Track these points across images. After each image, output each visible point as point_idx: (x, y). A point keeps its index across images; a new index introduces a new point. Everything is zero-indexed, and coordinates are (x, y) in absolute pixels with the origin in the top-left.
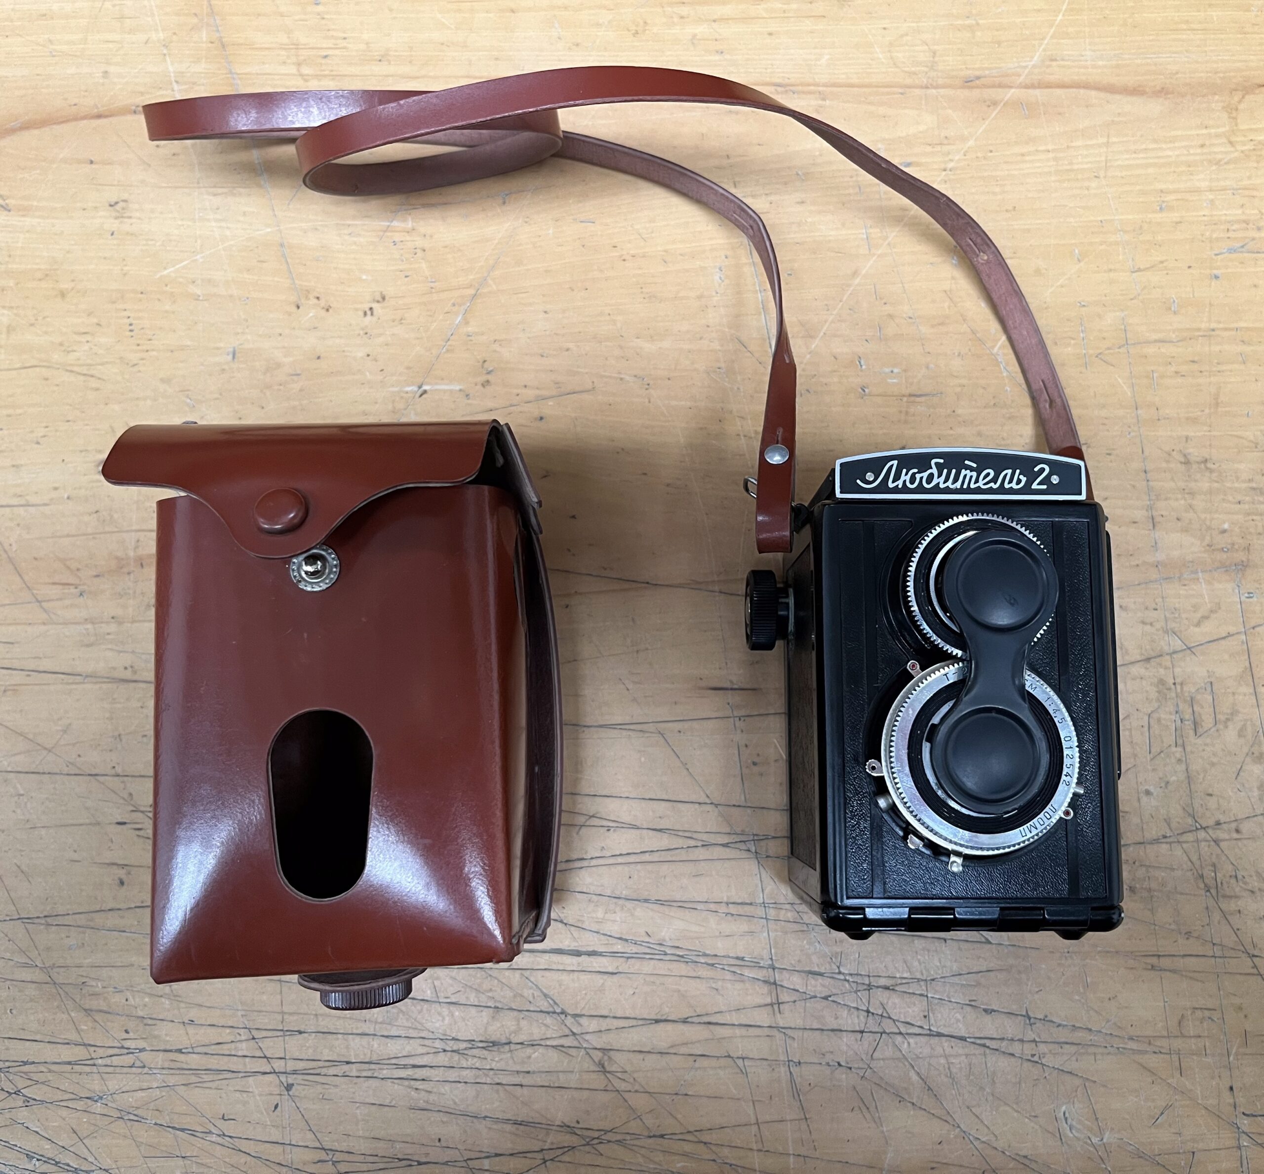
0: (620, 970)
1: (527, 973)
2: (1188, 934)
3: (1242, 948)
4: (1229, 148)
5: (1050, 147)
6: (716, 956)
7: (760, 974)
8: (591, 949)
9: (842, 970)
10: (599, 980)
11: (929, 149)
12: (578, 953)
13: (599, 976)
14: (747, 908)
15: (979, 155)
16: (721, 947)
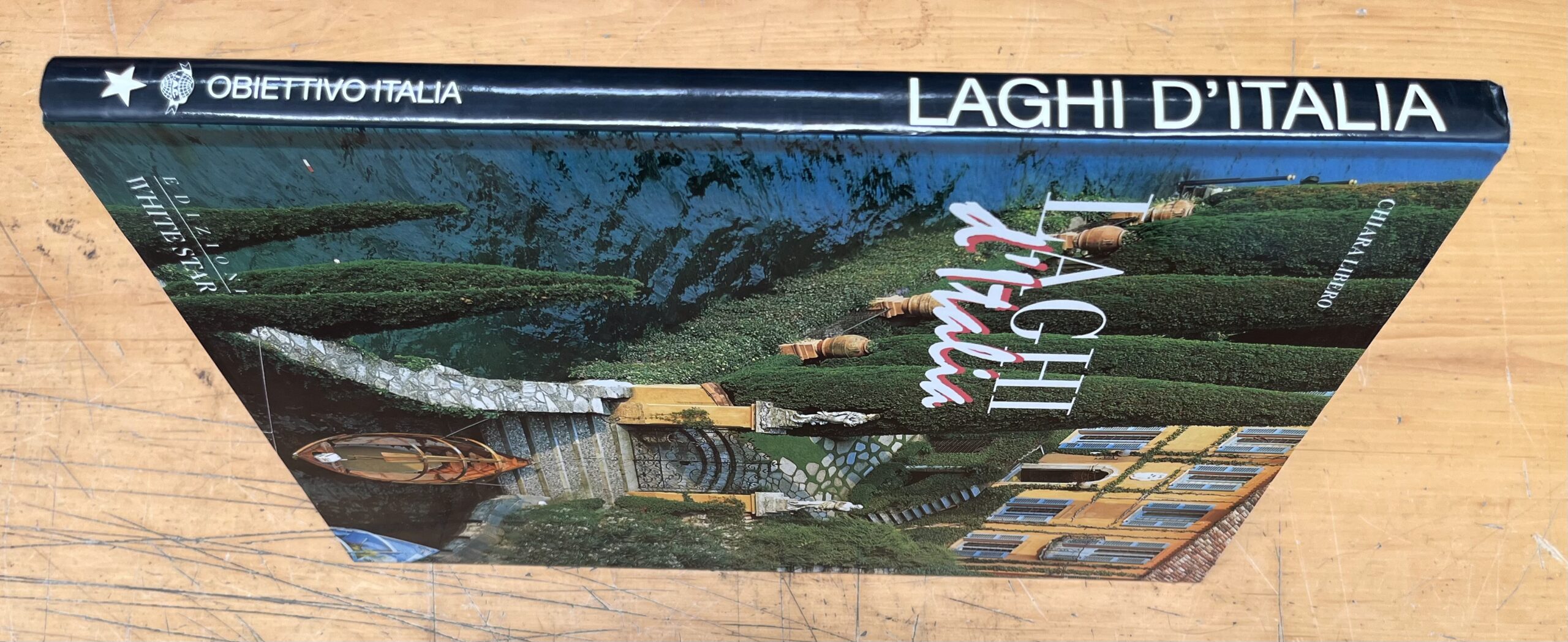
0: (313, 615)
1: (240, 614)
2: (763, 610)
3: (804, 622)
4: (858, 34)
5: (719, 28)
6: (389, 608)
7: (423, 624)
8: (292, 599)
9: (488, 624)
10: (296, 621)
11: (625, 26)
12: (282, 601)
13: (296, 619)
14: (419, 574)
15: (664, 31)
16: (394, 602)
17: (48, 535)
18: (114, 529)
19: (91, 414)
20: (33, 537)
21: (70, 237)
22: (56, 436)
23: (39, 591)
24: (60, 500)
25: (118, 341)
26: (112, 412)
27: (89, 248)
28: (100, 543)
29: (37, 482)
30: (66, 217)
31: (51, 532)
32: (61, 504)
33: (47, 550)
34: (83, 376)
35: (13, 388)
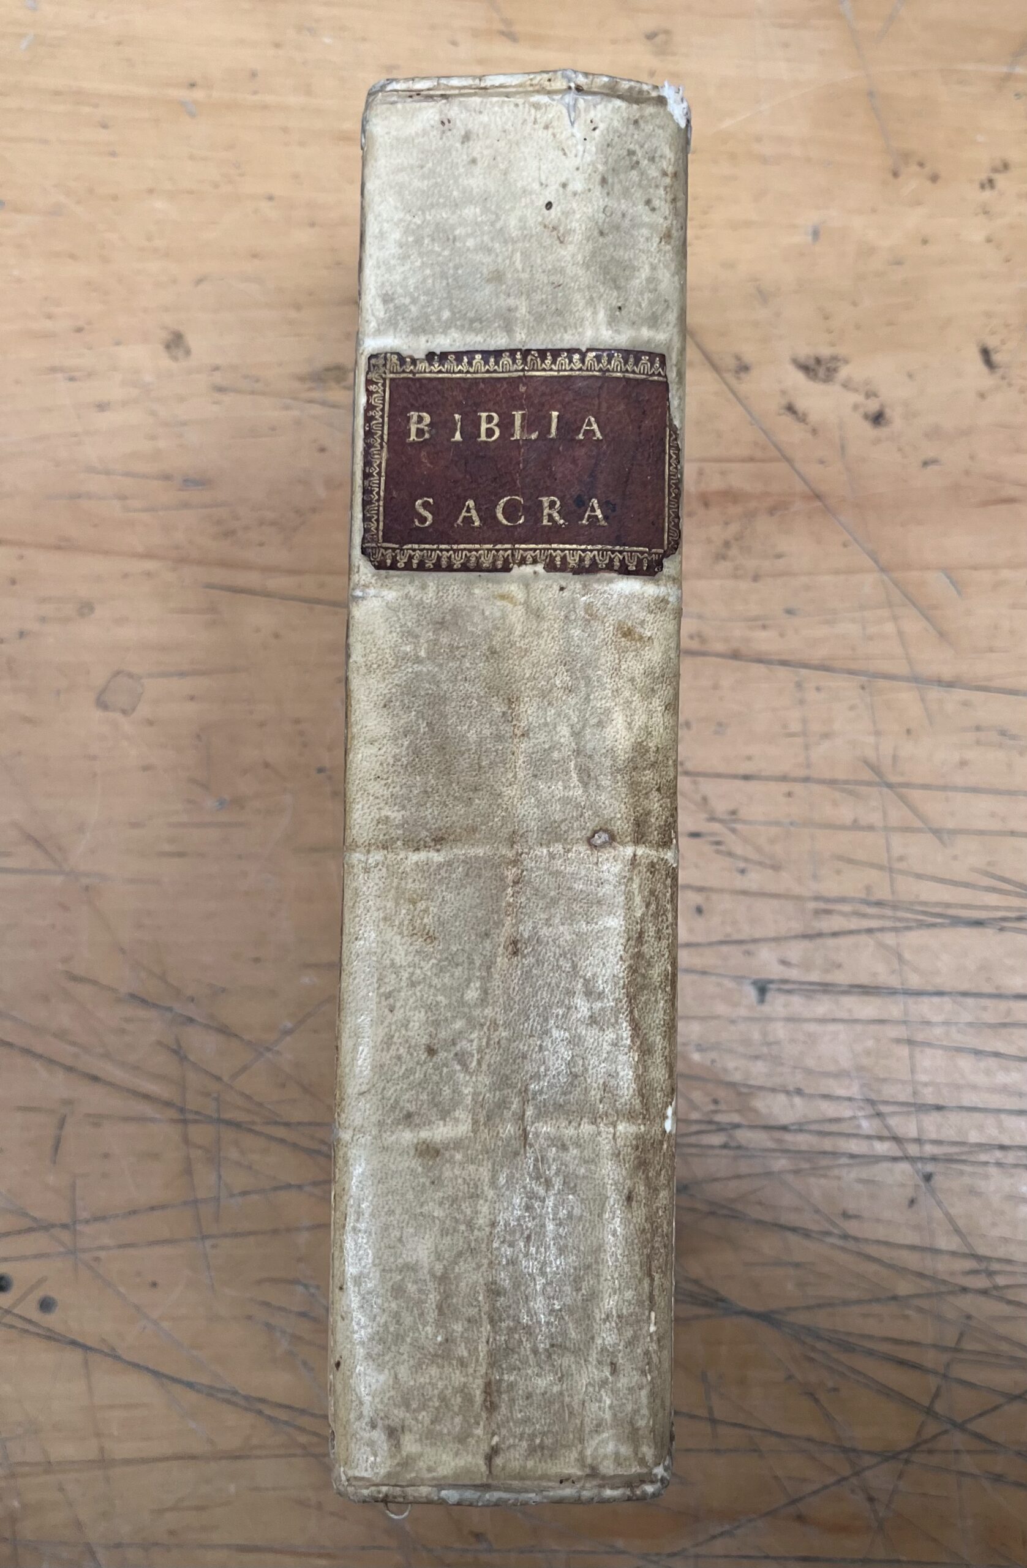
17: (888, 912)
18: (992, 899)
19: (923, 700)
20: (864, 916)
21: (835, 389)
22: (871, 739)
23: (894, 1008)
24: (897, 850)
25: (947, 571)
26: (959, 694)
27: (873, 406)
28: (978, 923)
29: (855, 821)
30: (825, 352)
31: (895, 907)
32: (901, 859)
33: (889, 939)
34: (901, 634)
35: (784, 657)
